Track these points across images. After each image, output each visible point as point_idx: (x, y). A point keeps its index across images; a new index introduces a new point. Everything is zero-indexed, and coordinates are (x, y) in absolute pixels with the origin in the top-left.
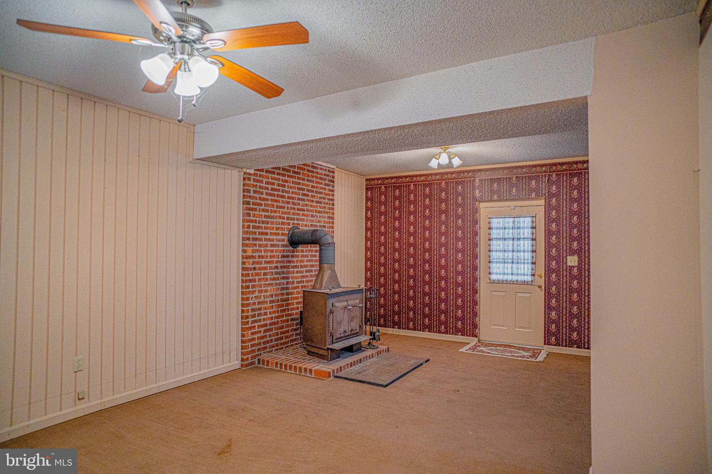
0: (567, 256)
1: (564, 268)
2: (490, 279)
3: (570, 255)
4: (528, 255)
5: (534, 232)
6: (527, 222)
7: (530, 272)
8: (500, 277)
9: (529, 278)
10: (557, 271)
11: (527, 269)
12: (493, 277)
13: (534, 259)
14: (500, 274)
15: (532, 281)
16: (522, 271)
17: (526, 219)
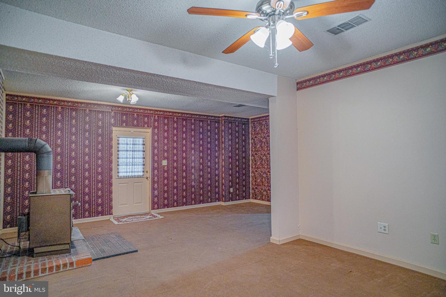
0: (162, 160)
1: (161, 167)
2: (118, 176)
3: (164, 160)
4: (141, 160)
5: (144, 147)
6: (141, 141)
7: (142, 170)
8: (125, 174)
9: (141, 174)
10: (158, 169)
11: (140, 168)
12: (120, 175)
13: (144, 163)
14: (125, 172)
15: (143, 175)
16: (138, 170)
17: (140, 139)
